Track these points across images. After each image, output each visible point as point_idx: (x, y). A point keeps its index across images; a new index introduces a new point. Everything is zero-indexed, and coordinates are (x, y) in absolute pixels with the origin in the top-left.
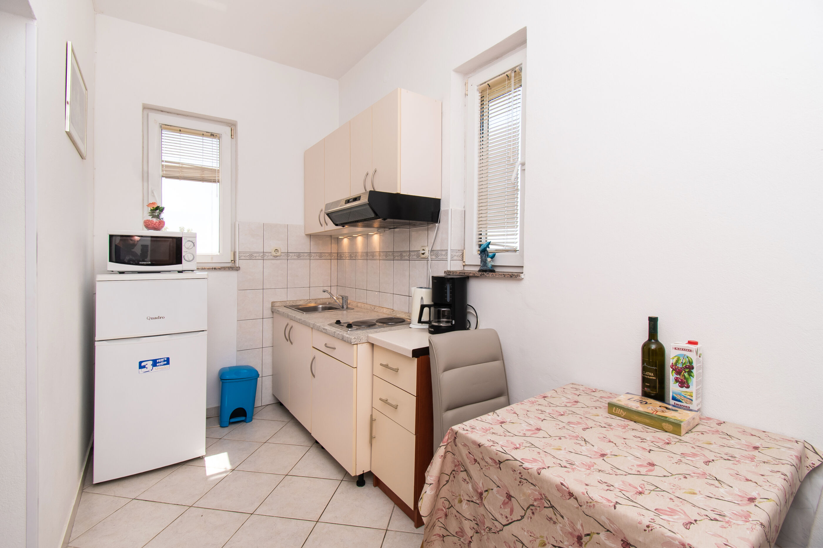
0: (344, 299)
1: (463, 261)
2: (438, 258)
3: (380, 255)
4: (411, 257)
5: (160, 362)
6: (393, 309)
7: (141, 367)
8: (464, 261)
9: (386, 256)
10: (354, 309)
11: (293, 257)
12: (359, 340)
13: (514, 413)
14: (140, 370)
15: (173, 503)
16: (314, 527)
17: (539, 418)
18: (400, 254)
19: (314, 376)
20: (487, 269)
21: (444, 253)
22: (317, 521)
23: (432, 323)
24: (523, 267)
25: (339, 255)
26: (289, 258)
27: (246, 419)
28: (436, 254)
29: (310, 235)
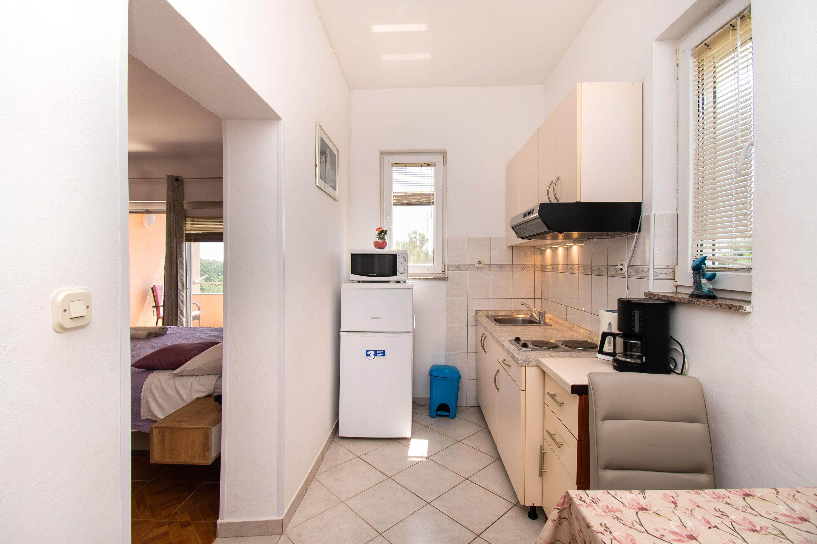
0: (542, 315)
1: (674, 280)
2: (639, 276)
3: (579, 269)
4: (609, 273)
5: (379, 354)
6: (591, 331)
7: (367, 355)
8: (676, 280)
9: (585, 270)
10: (551, 325)
11: (495, 269)
12: (528, 362)
13: (673, 502)
14: (367, 357)
15: (379, 470)
16: (474, 540)
17: (708, 522)
18: (598, 268)
19: (498, 389)
20: (701, 294)
21: (645, 270)
22: (478, 536)
23: (618, 357)
24: (750, 293)
25: (543, 266)
26: (492, 269)
27: (450, 414)
28: (636, 270)
29: (512, 247)
